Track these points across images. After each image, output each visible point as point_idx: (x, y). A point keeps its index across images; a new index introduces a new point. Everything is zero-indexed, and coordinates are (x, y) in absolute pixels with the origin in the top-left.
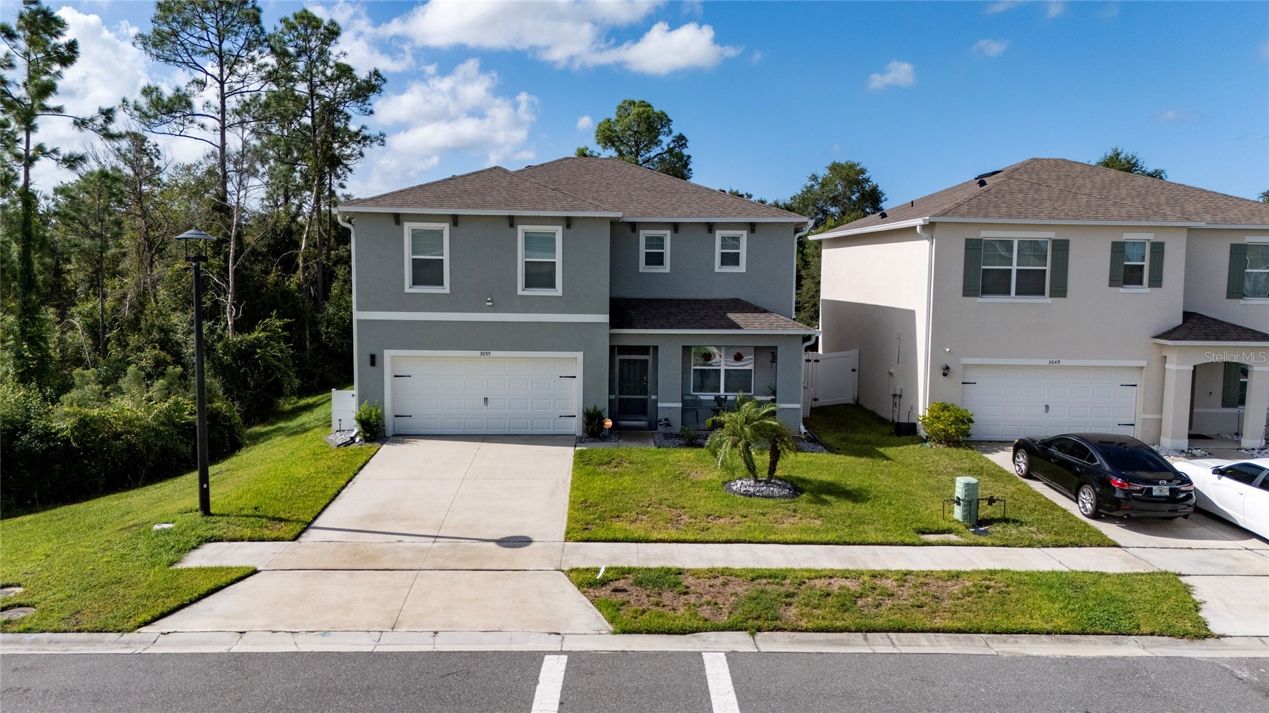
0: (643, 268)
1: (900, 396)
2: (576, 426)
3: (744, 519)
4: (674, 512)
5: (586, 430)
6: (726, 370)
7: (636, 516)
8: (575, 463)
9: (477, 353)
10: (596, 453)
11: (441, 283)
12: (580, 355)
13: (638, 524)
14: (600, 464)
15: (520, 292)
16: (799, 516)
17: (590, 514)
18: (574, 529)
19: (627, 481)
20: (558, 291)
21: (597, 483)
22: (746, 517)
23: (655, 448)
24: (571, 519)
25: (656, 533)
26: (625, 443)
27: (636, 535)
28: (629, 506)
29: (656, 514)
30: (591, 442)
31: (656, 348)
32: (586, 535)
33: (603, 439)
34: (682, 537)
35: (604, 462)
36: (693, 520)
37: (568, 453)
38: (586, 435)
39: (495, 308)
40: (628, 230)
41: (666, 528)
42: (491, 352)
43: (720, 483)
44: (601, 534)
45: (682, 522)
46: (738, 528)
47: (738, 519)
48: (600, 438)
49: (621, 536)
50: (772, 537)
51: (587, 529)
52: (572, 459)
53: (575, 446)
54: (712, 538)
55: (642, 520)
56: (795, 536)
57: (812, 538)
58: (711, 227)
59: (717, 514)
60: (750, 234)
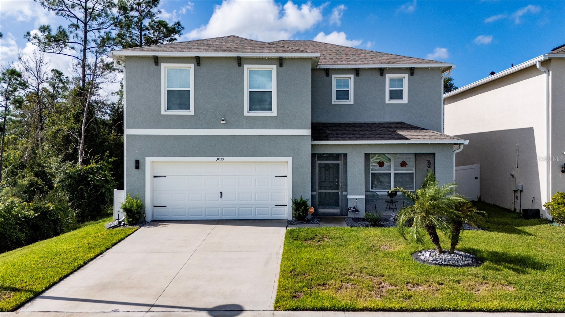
0: (334, 101)
1: (521, 191)
2: (287, 213)
3: (440, 287)
4: (376, 280)
5: (294, 215)
6: (394, 173)
7: (340, 284)
8: (286, 239)
9: (214, 159)
10: (302, 232)
11: (188, 108)
12: (290, 160)
13: (343, 291)
14: (305, 240)
15: (246, 114)
16: (491, 283)
17: (298, 282)
18: (283, 297)
19: (329, 253)
20: (274, 113)
21: (304, 254)
22: (442, 284)
23: (349, 227)
24: (282, 287)
25: (362, 301)
26: (325, 224)
27: (343, 303)
28: (333, 274)
29: (359, 282)
30: (298, 224)
31: (345, 155)
32: (294, 303)
33: (308, 222)
34: (388, 305)
35: (309, 237)
36: (393, 288)
37: (282, 231)
38: (295, 219)
39: (227, 125)
40: (324, 74)
41: (370, 296)
42: (225, 158)
43: (409, 253)
44: (309, 302)
45: (384, 290)
46: (438, 295)
47: (435, 286)
48: (305, 221)
49: (328, 304)
50: (474, 305)
51: (295, 297)
52: (284, 236)
53: (287, 227)
54: (417, 306)
55: (346, 288)
56: (495, 304)
57: (513, 305)
58: (382, 72)
59: (415, 282)
60: (410, 76)
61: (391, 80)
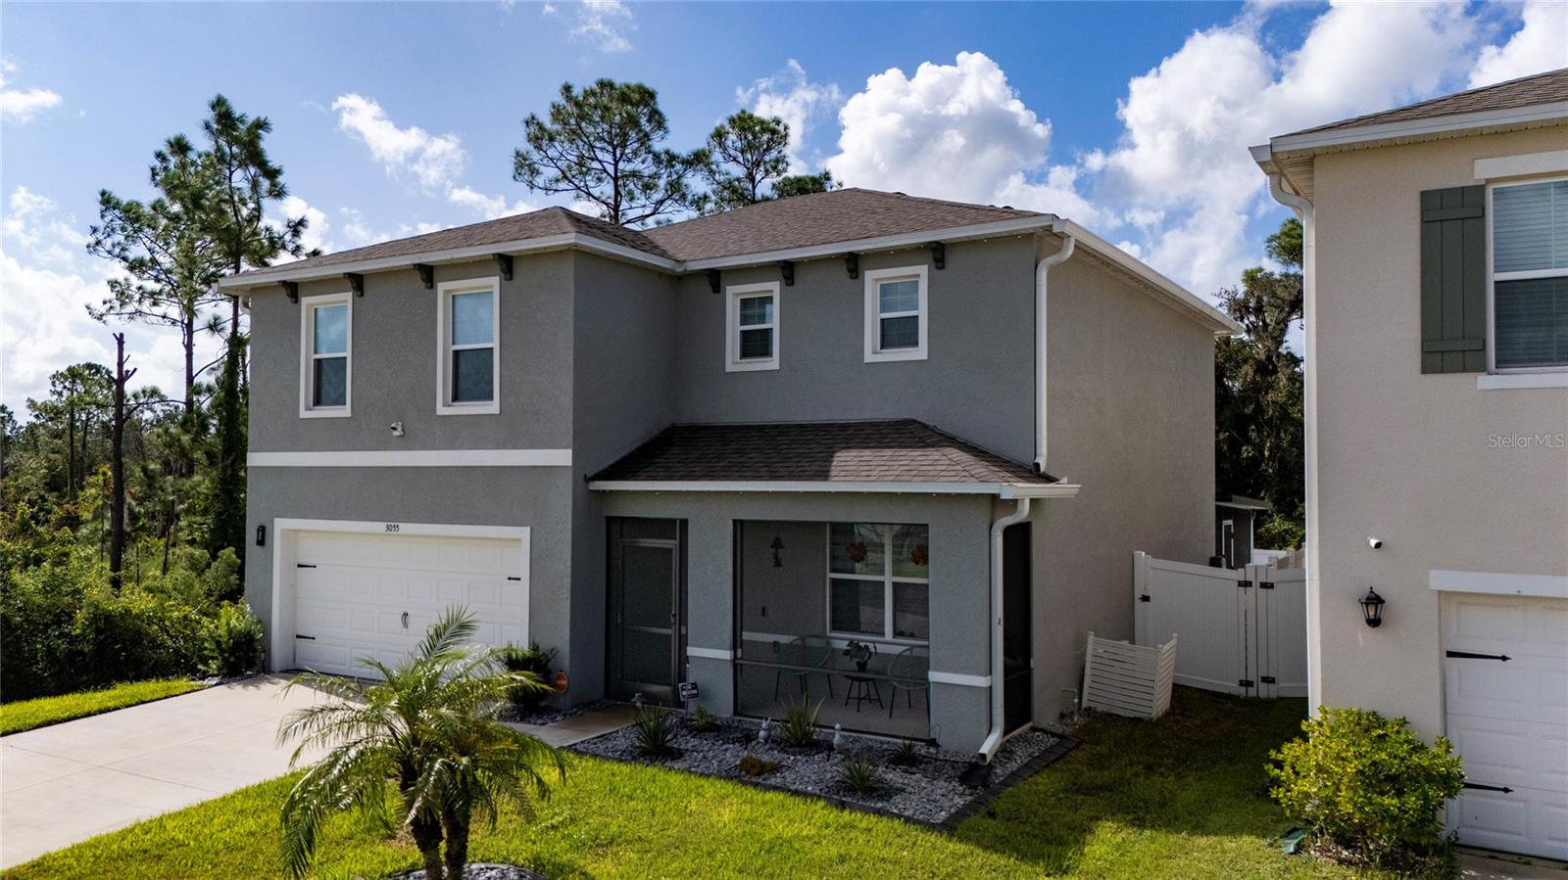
0: (733, 360)
6: (895, 585)
9: (380, 527)
11: (342, 400)
12: (524, 533)
15: (441, 410)
20: (495, 404)
31: (684, 523)
39: (407, 442)
40: (706, 288)
42: (401, 525)
58: (854, 264)
60: (936, 272)
61: (885, 290)
